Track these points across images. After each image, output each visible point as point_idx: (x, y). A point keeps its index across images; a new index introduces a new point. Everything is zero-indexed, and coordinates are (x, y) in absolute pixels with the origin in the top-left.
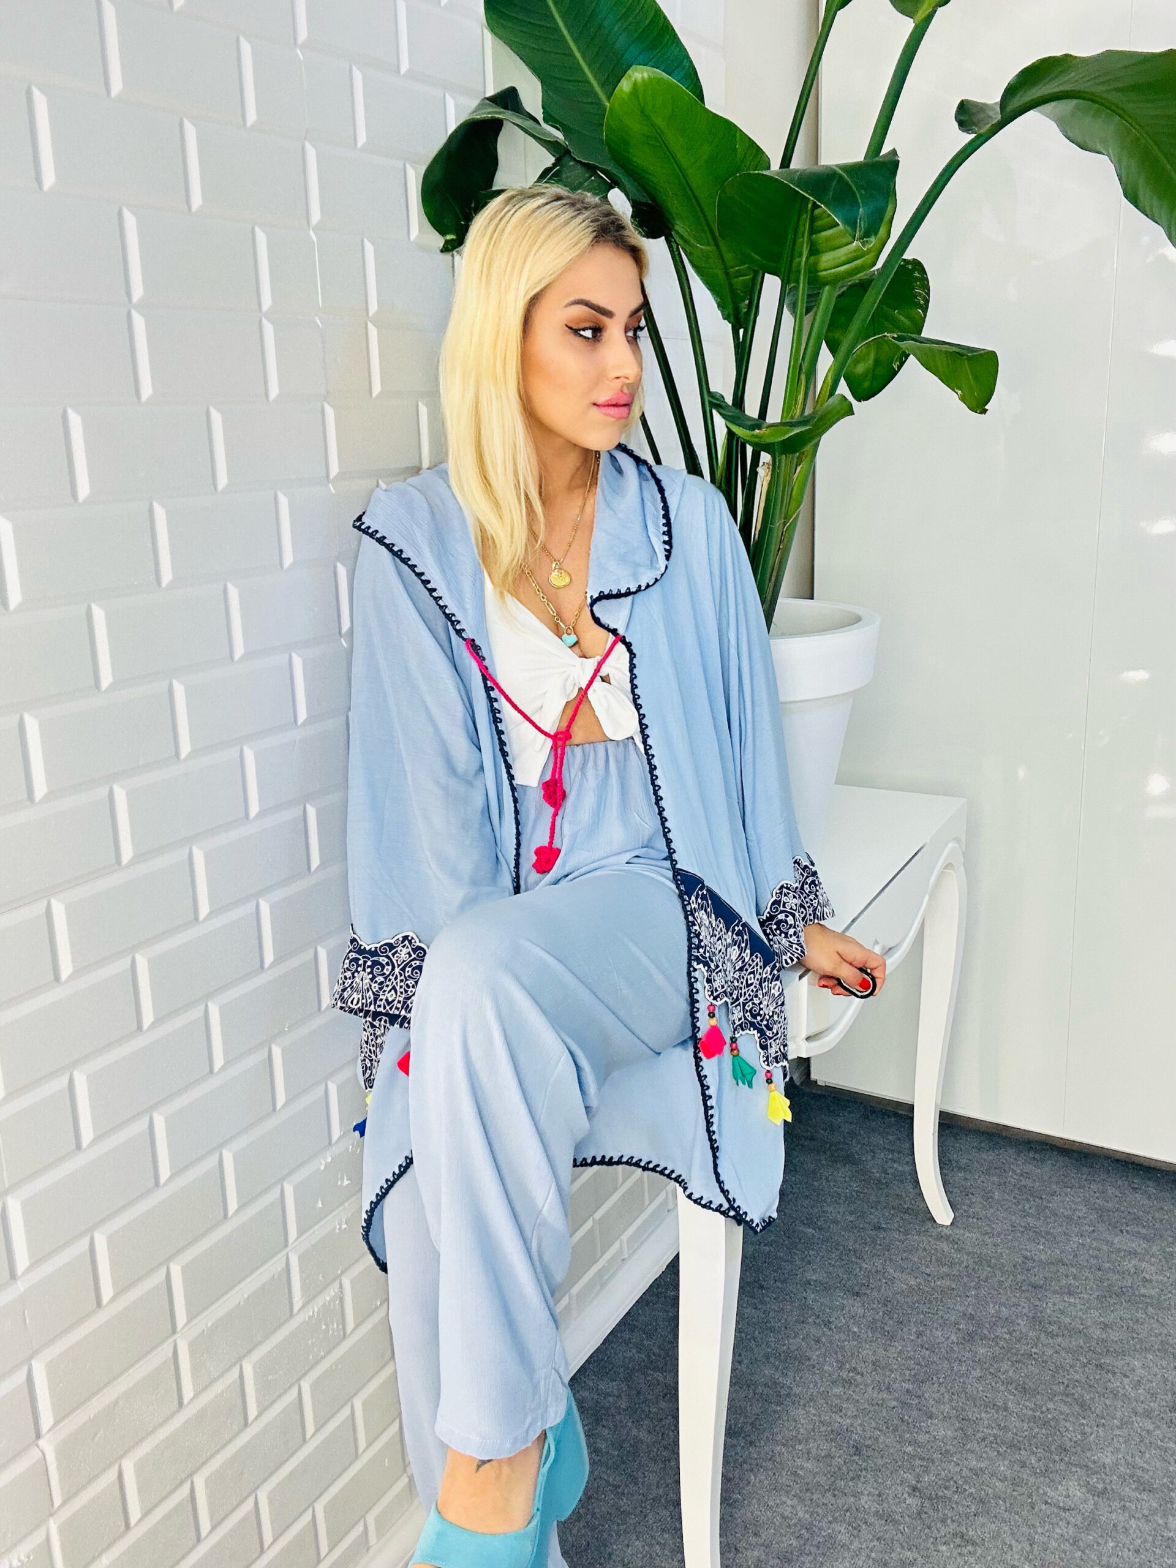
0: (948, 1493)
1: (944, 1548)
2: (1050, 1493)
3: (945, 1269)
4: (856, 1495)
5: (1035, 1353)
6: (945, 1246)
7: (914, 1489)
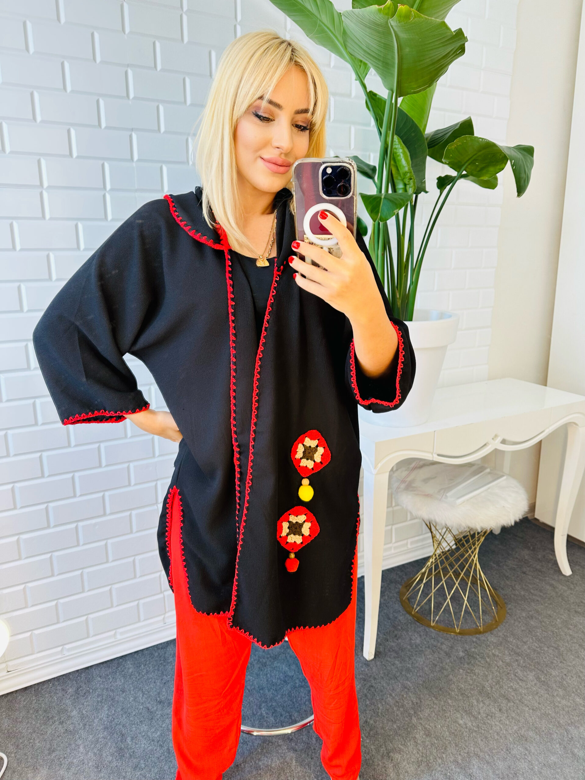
0: (478, 657)
1: (461, 671)
2: (519, 672)
3: (542, 594)
4: (442, 644)
5: (556, 632)
6: (548, 587)
7: (466, 650)
